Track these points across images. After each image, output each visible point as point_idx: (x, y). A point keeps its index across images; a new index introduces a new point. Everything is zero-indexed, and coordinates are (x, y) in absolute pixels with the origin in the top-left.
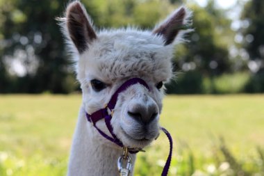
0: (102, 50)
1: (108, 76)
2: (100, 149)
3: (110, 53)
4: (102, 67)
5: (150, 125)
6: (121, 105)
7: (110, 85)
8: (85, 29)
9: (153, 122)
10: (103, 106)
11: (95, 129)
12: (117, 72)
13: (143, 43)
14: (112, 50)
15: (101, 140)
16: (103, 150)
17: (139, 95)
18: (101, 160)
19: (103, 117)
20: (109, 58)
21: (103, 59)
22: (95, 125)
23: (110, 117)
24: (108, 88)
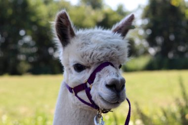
0: (82, 44)
1: (88, 61)
2: (78, 112)
3: (89, 45)
4: (83, 56)
5: (121, 93)
6: (98, 81)
7: (89, 67)
8: (69, 29)
9: (123, 91)
10: (84, 82)
11: (76, 97)
12: (95, 58)
13: (110, 38)
14: (89, 43)
15: (80, 105)
16: (80, 112)
17: (112, 73)
18: (78, 119)
19: (84, 89)
20: (89, 49)
21: (84, 50)
22: (76, 95)
23: (90, 89)
24: (87, 70)
